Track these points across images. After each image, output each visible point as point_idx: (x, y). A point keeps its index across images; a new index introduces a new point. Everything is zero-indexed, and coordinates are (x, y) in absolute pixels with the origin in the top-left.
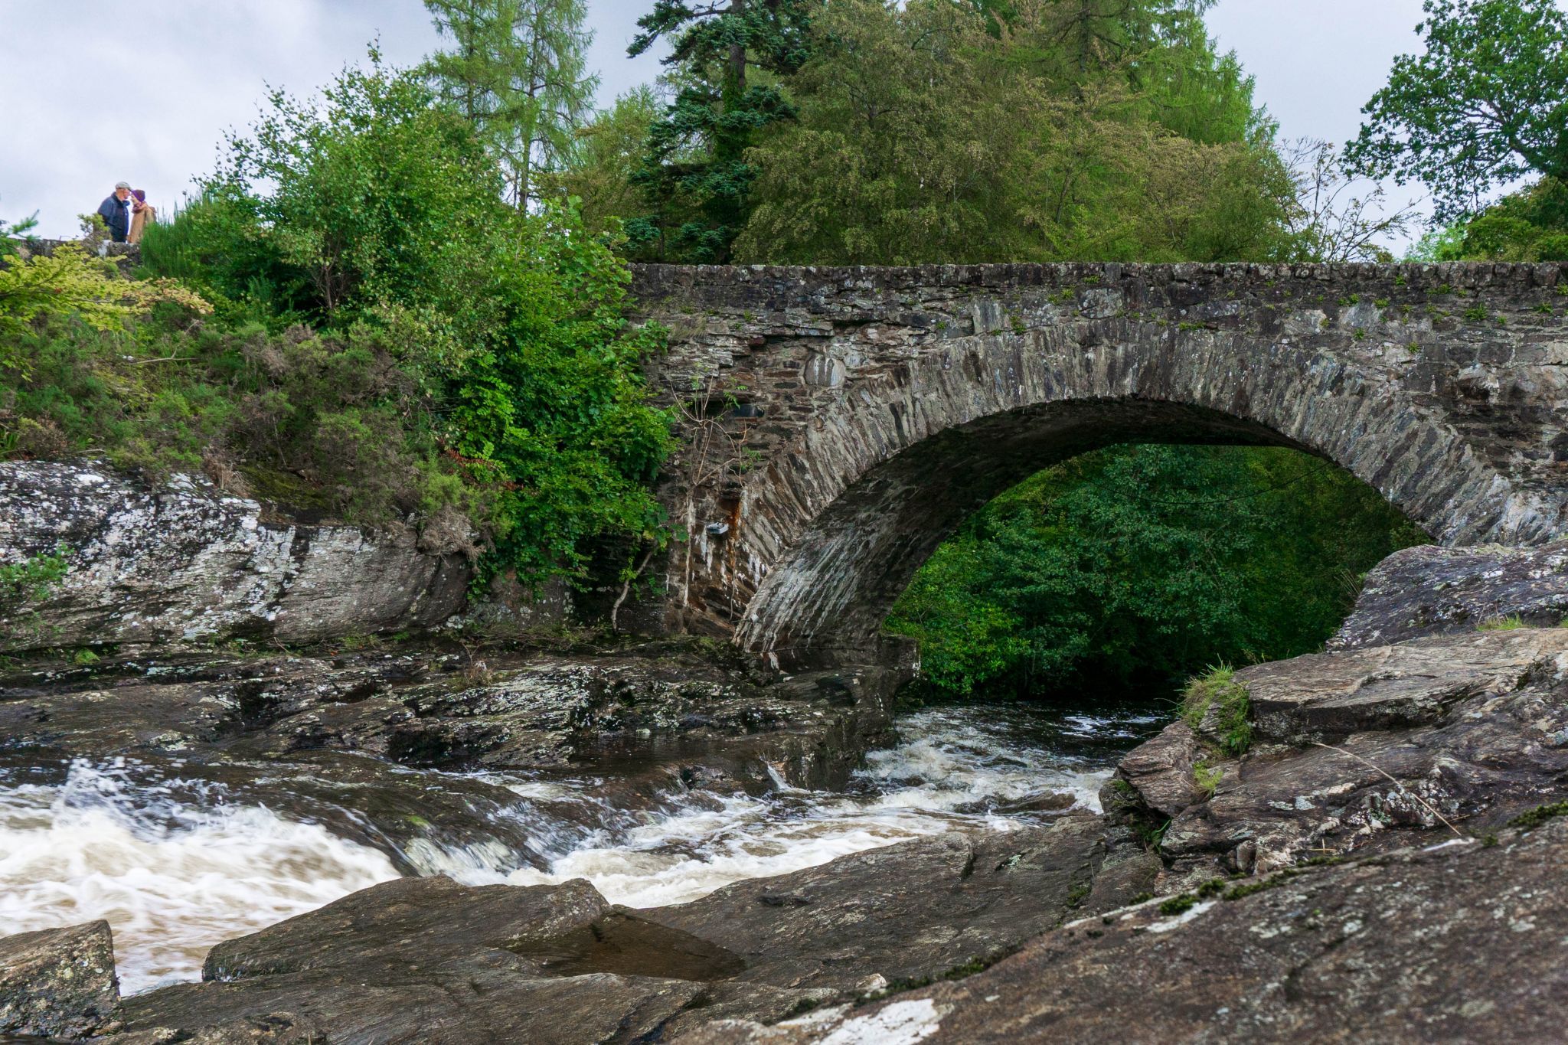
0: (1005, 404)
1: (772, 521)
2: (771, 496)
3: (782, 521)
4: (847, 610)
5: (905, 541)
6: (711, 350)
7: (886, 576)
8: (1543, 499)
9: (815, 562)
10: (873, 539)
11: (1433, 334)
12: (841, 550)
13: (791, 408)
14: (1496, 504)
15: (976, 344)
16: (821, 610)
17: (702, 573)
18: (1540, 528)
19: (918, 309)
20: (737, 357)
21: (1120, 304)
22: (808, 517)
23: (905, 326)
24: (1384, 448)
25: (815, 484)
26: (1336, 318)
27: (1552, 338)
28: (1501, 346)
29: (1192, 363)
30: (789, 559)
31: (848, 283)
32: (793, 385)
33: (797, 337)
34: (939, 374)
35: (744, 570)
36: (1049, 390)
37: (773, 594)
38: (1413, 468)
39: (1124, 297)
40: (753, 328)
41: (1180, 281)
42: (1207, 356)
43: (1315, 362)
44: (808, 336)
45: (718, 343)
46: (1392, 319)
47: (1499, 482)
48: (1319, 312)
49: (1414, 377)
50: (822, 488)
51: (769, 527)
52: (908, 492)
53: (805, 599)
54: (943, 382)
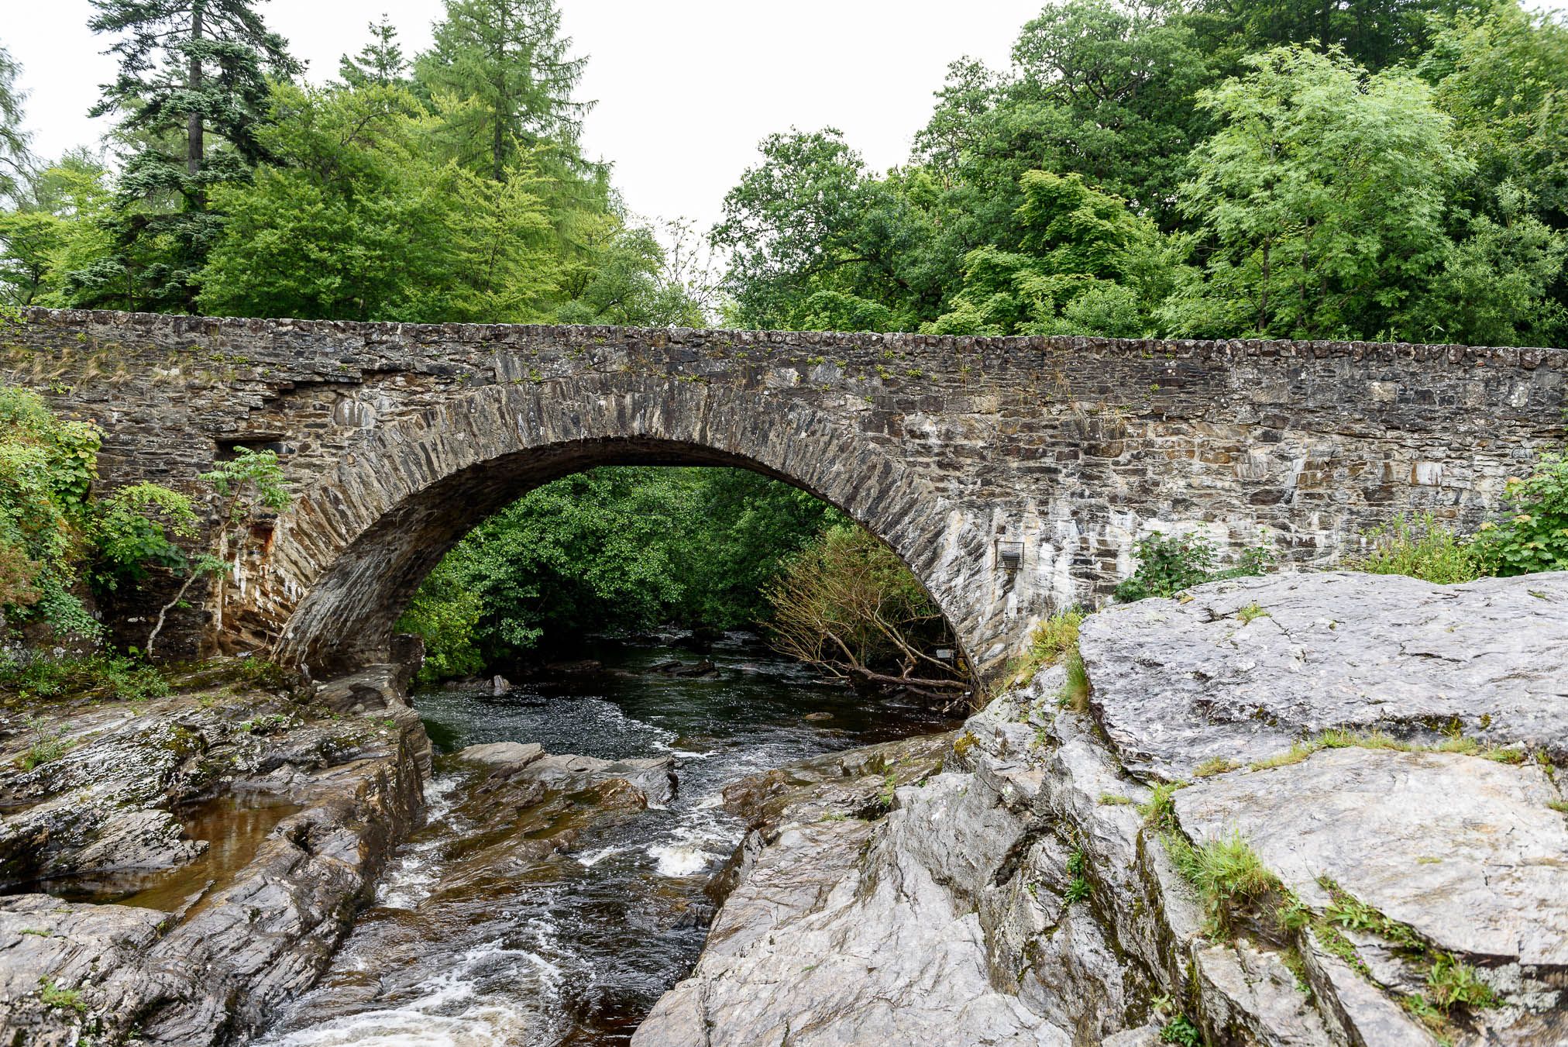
0: (526, 443)
1: (306, 548)
2: (305, 526)
3: (317, 546)
4: (368, 618)
5: (419, 554)
6: (240, 394)
7: (401, 585)
8: (976, 516)
9: (346, 580)
10: (394, 556)
11: (883, 388)
12: (368, 568)
13: (322, 446)
14: (941, 520)
15: (499, 392)
16: (346, 621)
17: (236, 597)
18: (974, 537)
19: (444, 361)
20: (267, 400)
21: (626, 360)
22: (343, 544)
23: (431, 375)
24: (851, 477)
25: (349, 513)
26: (806, 376)
27: (972, 393)
28: (936, 398)
29: (690, 409)
30: (323, 581)
31: (374, 337)
32: (323, 426)
33: (327, 383)
34: (466, 417)
35: (279, 593)
36: (566, 431)
37: (307, 612)
38: (874, 493)
39: (629, 355)
40: (282, 375)
41: (677, 343)
42: (702, 403)
43: (791, 409)
44: (337, 383)
45: (247, 388)
46: (851, 376)
47: (941, 502)
48: (792, 370)
49: (870, 422)
50: (358, 516)
51: (304, 554)
52: (430, 515)
53: (334, 613)
54: (469, 424)
